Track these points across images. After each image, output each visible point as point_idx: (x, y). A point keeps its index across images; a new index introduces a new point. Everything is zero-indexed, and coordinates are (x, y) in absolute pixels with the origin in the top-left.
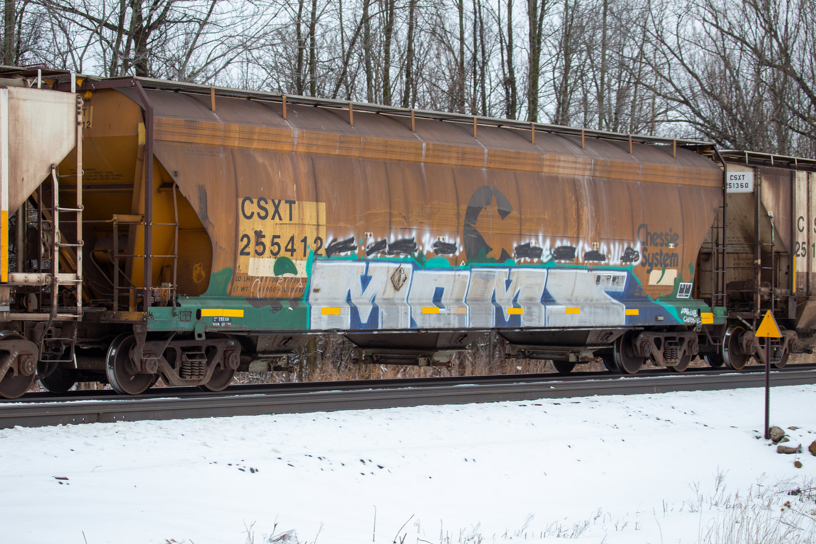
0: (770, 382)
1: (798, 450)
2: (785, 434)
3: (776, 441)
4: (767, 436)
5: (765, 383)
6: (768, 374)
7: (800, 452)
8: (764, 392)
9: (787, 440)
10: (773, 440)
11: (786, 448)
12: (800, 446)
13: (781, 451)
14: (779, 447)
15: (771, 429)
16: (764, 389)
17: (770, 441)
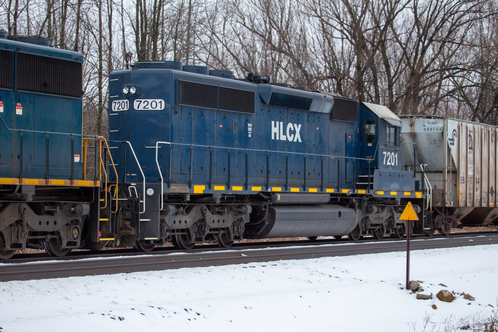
0: (410, 248)
1: (430, 297)
2: (420, 286)
3: (414, 291)
4: (408, 287)
5: (406, 248)
6: (408, 242)
7: (431, 299)
8: (406, 255)
9: (423, 290)
10: (412, 290)
11: (423, 295)
12: (432, 294)
13: (419, 297)
14: (418, 295)
15: (410, 283)
16: (405, 253)
17: (410, 291)
